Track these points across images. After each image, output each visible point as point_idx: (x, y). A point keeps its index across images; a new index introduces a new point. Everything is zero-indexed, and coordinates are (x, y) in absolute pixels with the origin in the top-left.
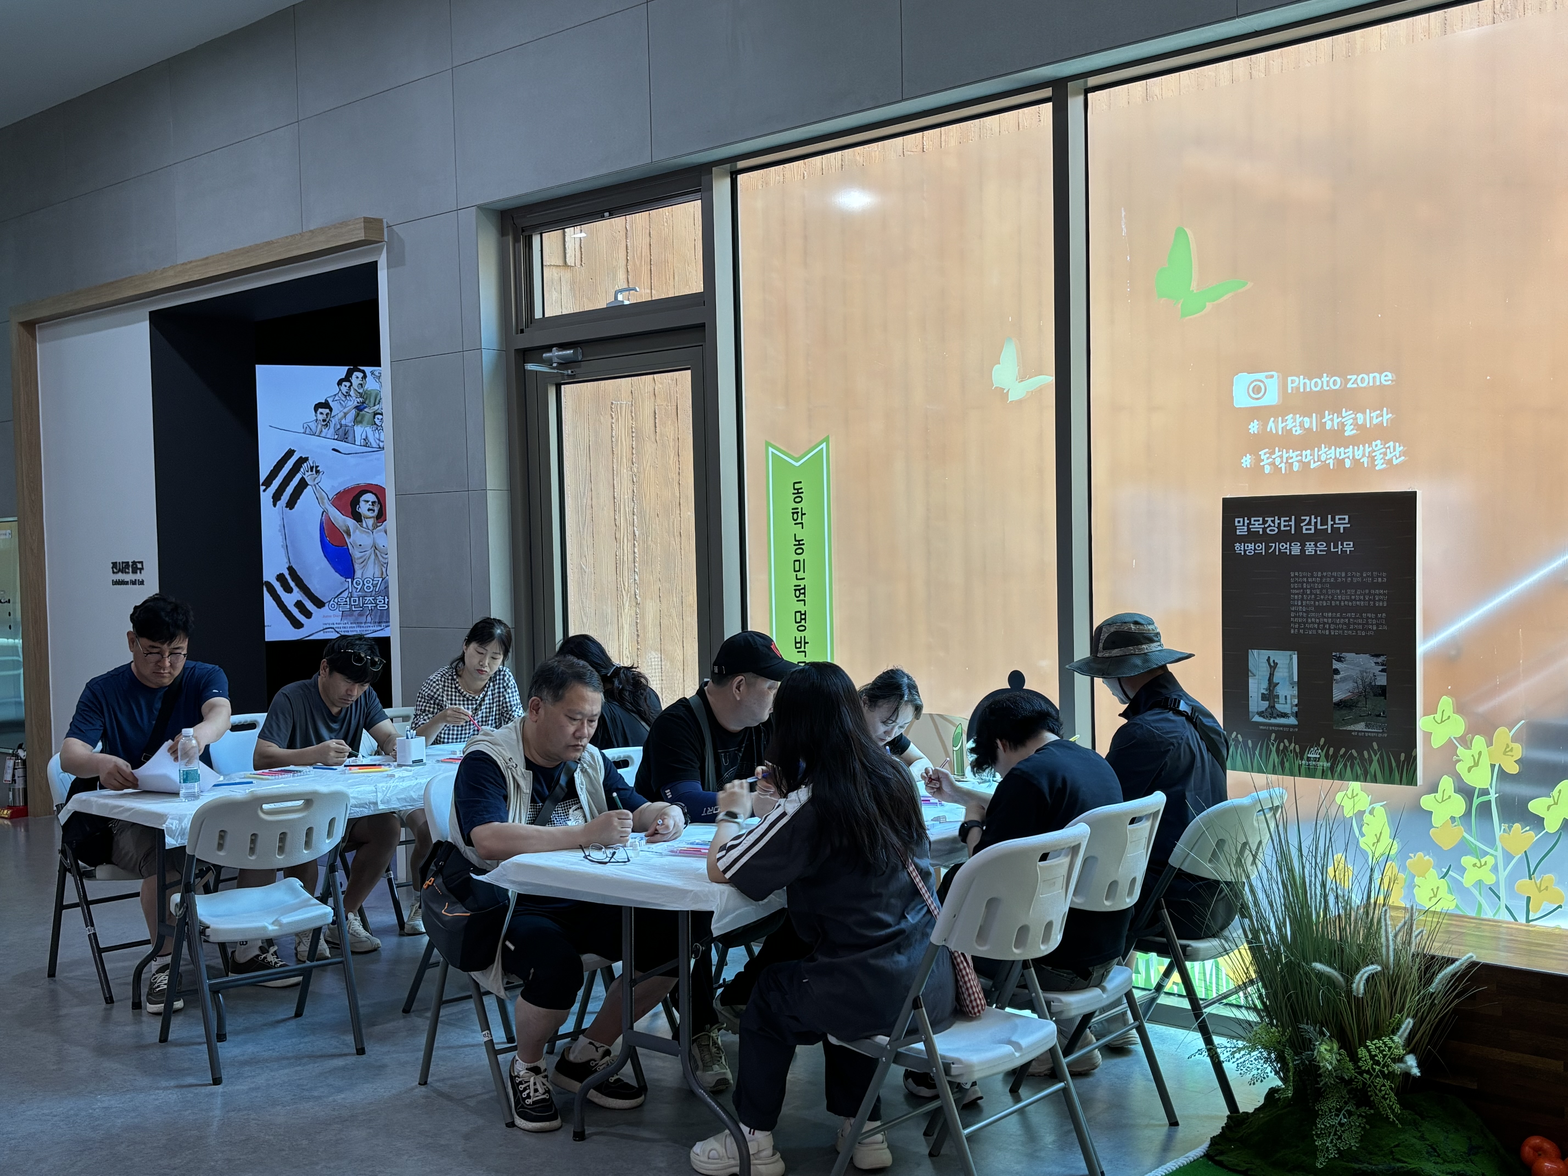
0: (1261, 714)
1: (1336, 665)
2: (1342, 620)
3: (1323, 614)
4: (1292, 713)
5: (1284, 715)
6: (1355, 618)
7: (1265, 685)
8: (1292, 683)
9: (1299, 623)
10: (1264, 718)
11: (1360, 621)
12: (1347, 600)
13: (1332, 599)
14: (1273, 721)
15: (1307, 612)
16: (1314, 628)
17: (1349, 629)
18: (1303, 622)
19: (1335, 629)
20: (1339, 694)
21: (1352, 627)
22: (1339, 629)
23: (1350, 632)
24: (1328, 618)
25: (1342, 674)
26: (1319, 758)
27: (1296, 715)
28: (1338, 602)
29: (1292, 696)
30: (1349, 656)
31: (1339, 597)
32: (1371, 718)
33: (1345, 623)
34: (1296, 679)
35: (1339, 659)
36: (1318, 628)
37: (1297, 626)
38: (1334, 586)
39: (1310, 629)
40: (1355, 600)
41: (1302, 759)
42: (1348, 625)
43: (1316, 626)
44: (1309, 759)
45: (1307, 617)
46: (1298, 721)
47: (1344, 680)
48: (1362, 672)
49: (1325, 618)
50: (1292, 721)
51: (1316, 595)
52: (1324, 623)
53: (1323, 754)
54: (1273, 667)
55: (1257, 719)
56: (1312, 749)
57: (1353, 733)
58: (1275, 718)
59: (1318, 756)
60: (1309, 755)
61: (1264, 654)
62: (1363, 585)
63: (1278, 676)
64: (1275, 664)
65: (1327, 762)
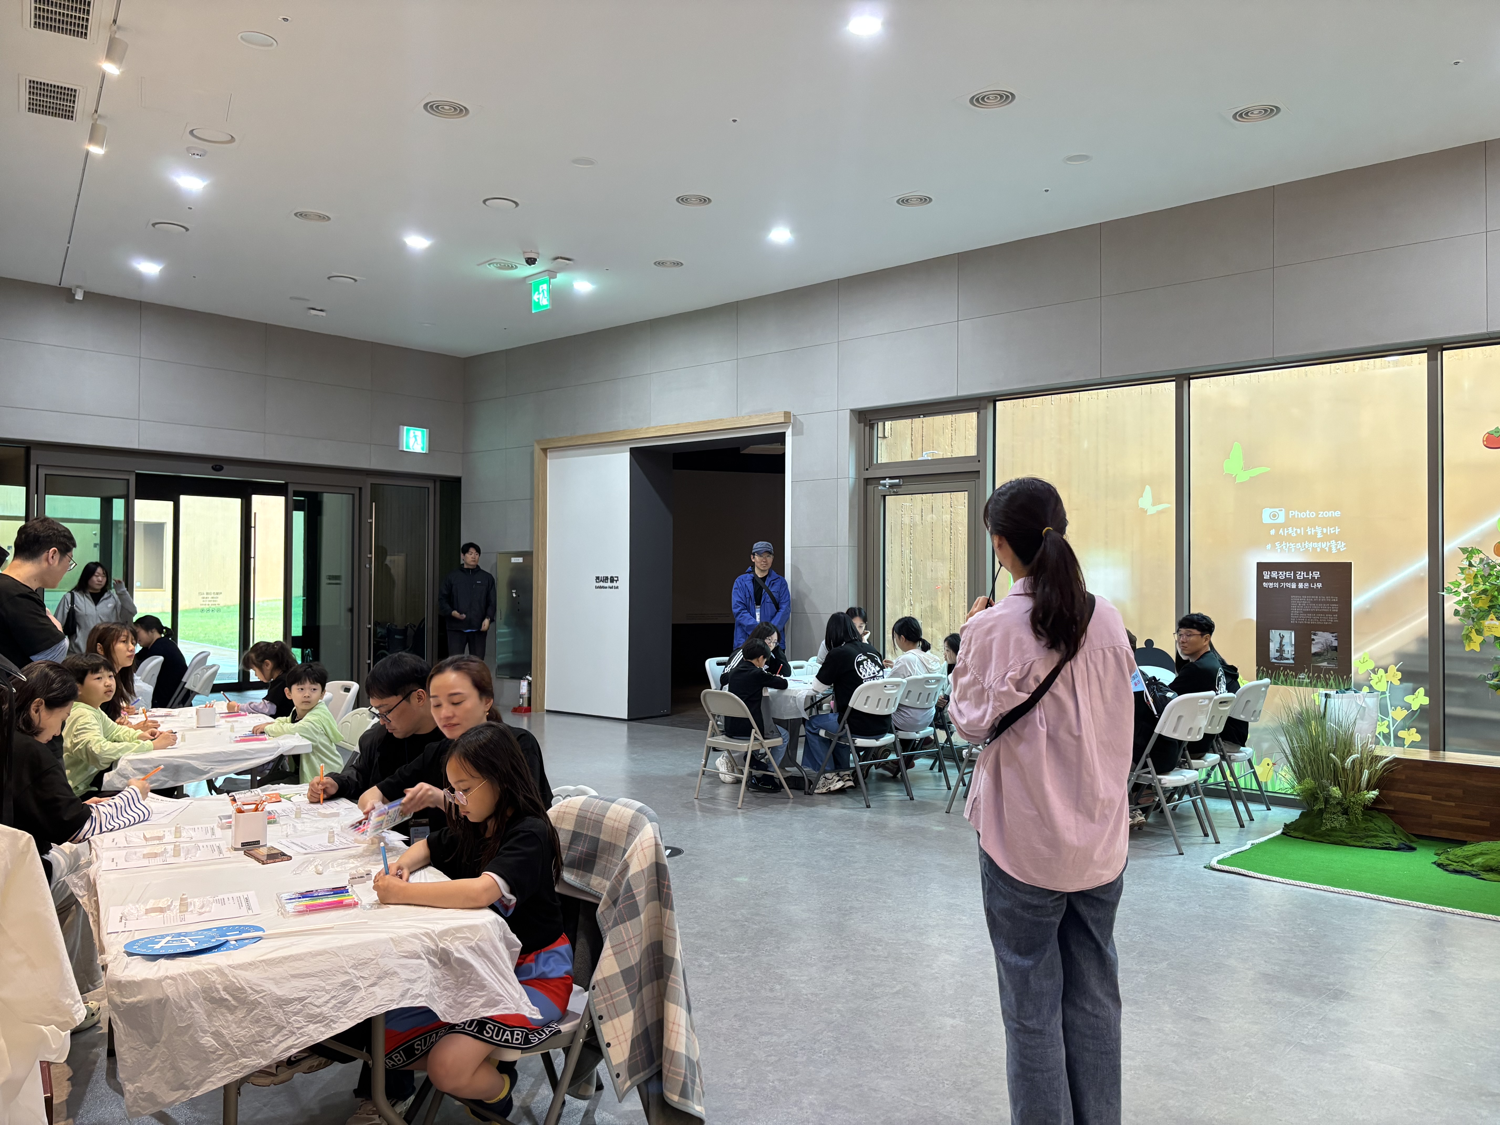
0: (1276, 658)
1: (1313, 637)
2: (1316, 618)
3: (1307, 615)
4: (1291, 657)
5: (1287, 659)
6: (1323, 617)
7: (1278, 645)
8: (1292, 645)
9: (1295, 618)
10: (1277, 660)
11: (1325, 618)
12: (1319, 609)
13: (1312, 608)
15: (1299, 613)
16: (1303, 621)
18: (1297, 618)
19: (1313, 621)
20: (1314, 650)
21: (1321, 620)
22: (1315, 621)
23: (1320, 623)
24: (1309, 616)
25: (1316, 641)
26: (1304, 678)
27: (1294, 659)
28: (1314, 610)
29: (1292, 651)
30: (1320, 633)
31: (1315, 607)
32: (1330, 660)
34: (1293, 643)
35: (1315, 634)
36: (1305, 621)
37: (1294, 620)
38: (1313, 602)
39: (1301, 621)
40: (1323, 609)
41: (1296, 678)
42: (1319, 619)
43: (1303, 619)
45: (1299, 616)
46: (1294, 661)
47: (1317, 643)
48: (1325, 640)
50: (1292, 661)
51: (1303, 606)
52: (1308, 619)
53: (1306, 676)
54: (1282, 638)
55: (1274, 661)
56: (1301, 674)
57: (1321, 667)
58: (1283, 660)
60: (1299, 677)
61: (1278, 632)
62: (1326, 602)
63: (1284, 642)
64: (1283, 636)
65: (1308, 679)
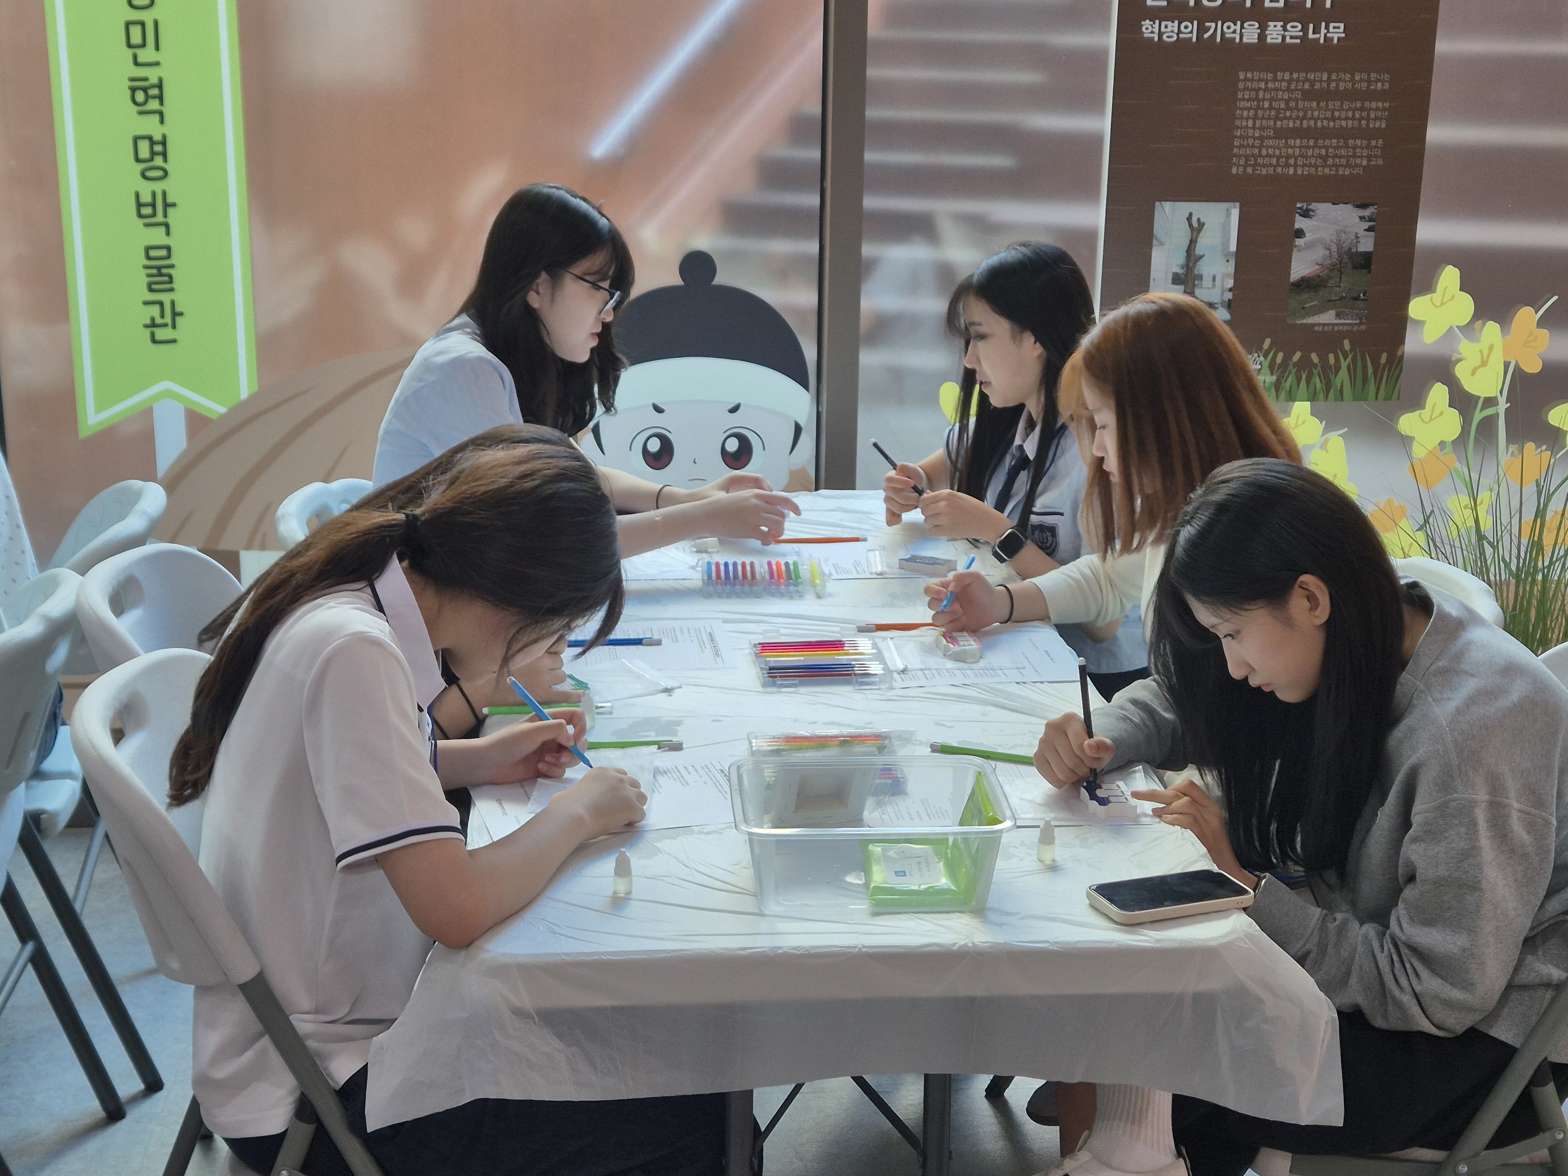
1: (1300, 223)
2: (1317, 151)
3: (1286, 143)
4: (1224, 300)
6: (1336, 148)
7: (1181, 258)
8: (1227, 256)
9: (1247, 157)
11: (1343, 152)
12: (1326, 118)
13: (1304, 118)
15: (1261, 138)
16: (1271, 165)
17: (1324, 166)
18: (1253, 155)
19: (1304, 165)
20: (1300, 268)
21: (1330, 161)
22: (1310, 166)
23: (1327, 170)
24: (1294, 147)
25: (1308, 237)
27: (1230, 305)
28: (1312, 123)
29: (1225, 276)
30: (1322, 209)
31: (1316, 114)
32: (1345, 304)
33: (1320, 156)
34: (1233, 248)
35: (1306, 214)
36: (1278, 165)
37: (1242, 162)
38: (1308, 95)
39: (1264, 166)
40: (1339, 118)
42: (1325, 159)
43: (1274, 161)
45: (1260, 148)
46: (1232, 314)
47: (1312, 248)
48: (1338, 233)
49: (1291, 147)
51: (1278, 111)
52: (1288, 157)
54: (1196, 229)
57: (1316, 329)
61: (1183, 208)
62: (1352, 95)
63: (1204, 242)
64: (1201, 225)
65: (1272, 374)
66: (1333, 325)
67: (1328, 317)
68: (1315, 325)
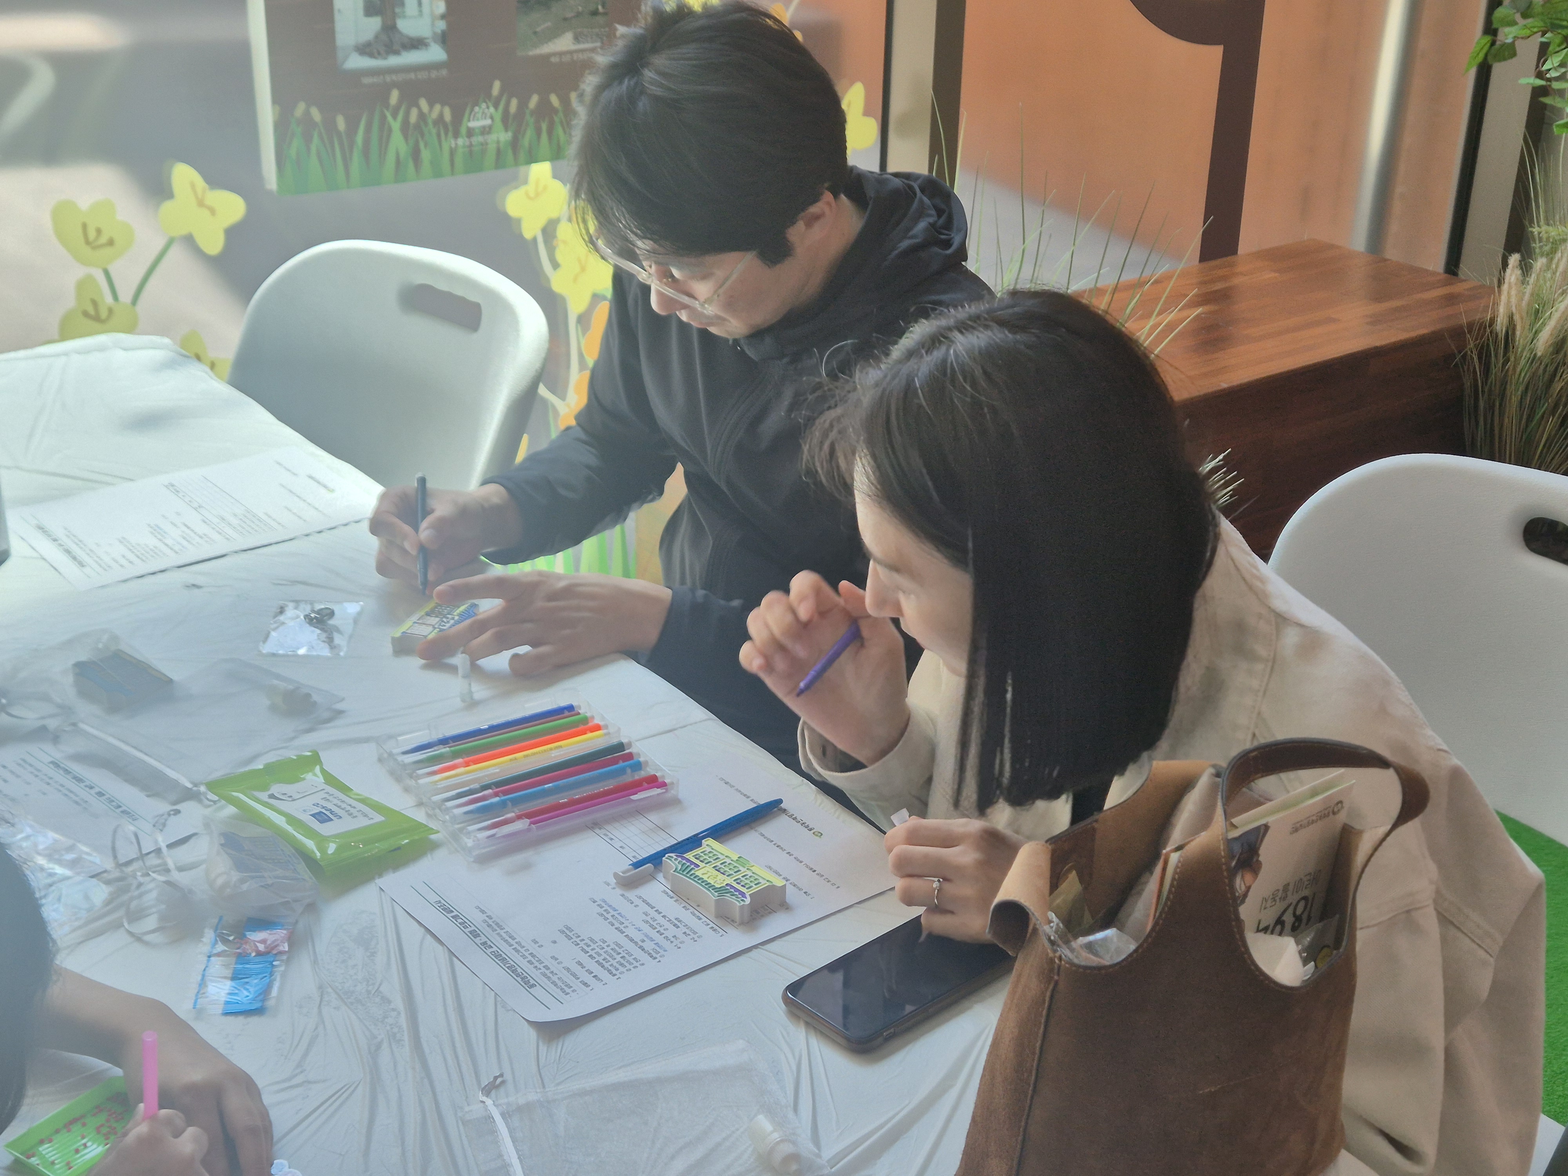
0: (365, 49)
4: (435, 33)
5: (417, 44)
10: (371, 55)
14: (393, 61)
26: (490, 127)
27: (444, 39)
32: (583, 20)
41: (456, 135)
44: (470, 133)
46: (448, 52)
50: (436, 53)
53: (498, 116)
55: (356, 62)
56: (477, 109)
57: (554, 60)
58: (397, 53)
59: (488, 122)
60: (472, 124)
65: (506, 130)
66: (571, 52)
67: (565, 43)
68: (549, 56)
